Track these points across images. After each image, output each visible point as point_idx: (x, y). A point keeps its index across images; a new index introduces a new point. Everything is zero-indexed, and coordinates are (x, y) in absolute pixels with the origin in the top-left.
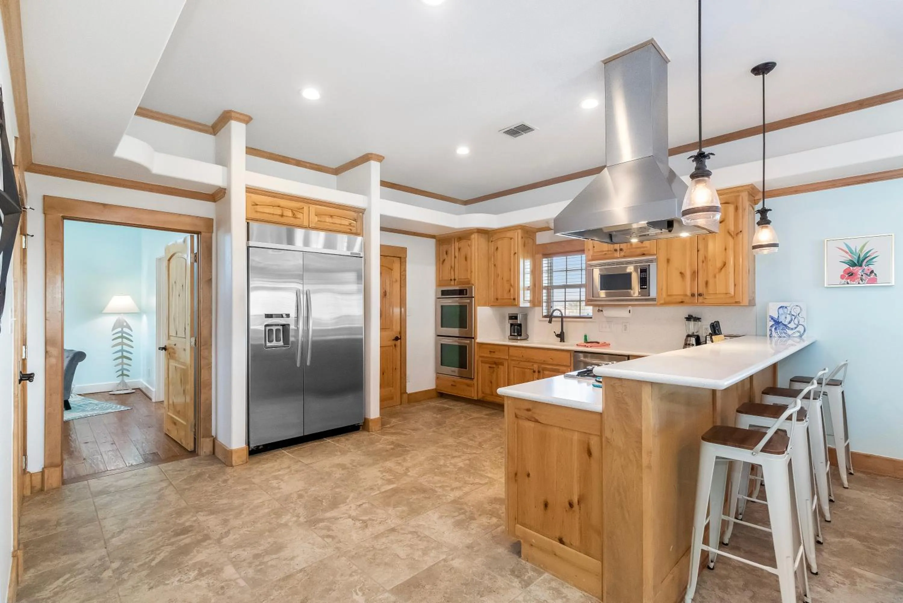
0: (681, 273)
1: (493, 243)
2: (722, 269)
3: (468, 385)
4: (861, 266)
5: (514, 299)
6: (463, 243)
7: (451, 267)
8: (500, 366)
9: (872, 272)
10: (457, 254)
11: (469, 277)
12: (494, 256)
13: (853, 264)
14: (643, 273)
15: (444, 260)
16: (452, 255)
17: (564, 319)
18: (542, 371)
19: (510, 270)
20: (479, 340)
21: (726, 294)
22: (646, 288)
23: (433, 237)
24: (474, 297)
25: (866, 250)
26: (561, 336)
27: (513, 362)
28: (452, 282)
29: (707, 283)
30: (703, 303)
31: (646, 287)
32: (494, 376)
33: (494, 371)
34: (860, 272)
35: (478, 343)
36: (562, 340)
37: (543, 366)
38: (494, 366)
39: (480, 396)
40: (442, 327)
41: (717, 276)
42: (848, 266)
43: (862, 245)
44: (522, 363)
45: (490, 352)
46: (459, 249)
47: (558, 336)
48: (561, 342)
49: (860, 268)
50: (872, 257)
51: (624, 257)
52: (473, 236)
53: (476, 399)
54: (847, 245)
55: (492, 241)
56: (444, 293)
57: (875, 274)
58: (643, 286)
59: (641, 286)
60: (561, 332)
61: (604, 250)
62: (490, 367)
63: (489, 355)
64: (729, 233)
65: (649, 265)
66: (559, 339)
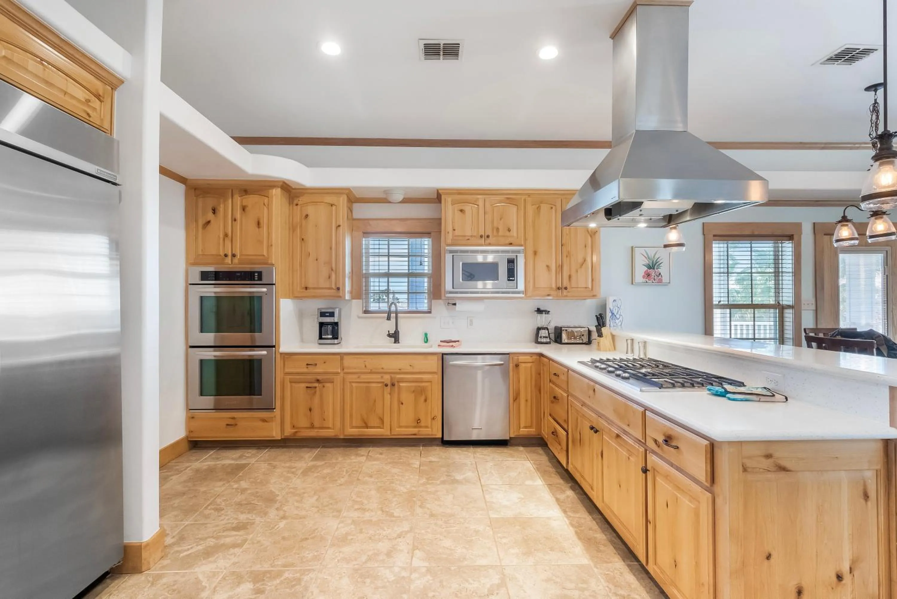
0: (548, 266)
1: (299, 206)
2: (582, 265)
3: (264, 420)
4: (654, 269)
5: (338, 289)
6: (251, 200)
7: (226, 235)
8: (327, 385)
9: (660, 274)
10: (238, 216)
11: (265, 253)
12: (301, 226)
13: (649, 267)
14: (511, 264)
15: (209, 222)
16: (225, 216)
17: (399, 315)
18: (396, 384)
19: (331, 248)
20: (284, 348)
21: (586, 288)
22: (514, 280)
23: (182, 180)
24: (274, 284)
25: (657, 257)
26: (395, 336)
27: (350, 376)
28: (227, 258)
29: (570, 277)
30: (566, 296)
31: (513, 278)
32: (317, 400)
33: (315, 392)
34: (653, 274)
35: (281, 354)
36: (397, 341)
37: (399, 376)
38: (316, 385)
39: (288, 432)
40: (202, 331)
41: (579, 271)
42: (647, 269)
43: (654, 252)
44: (363, 376)
45: (307, 364)
46: (244, 209)
47: (389, 335)
48: (395, 342)
49: (653, 270)
50: (660, 262)
51: (490, 245)
52: (274, 190)
53: (280, 438)
54: (646, 251)
55: (297, 205)
56: (205, 276)
57: (661, 276)
58: (510, 278)
59: (508, 277)
60: (395, 332)
61: (467, 234)
62: (307, 387)
63: (305, 370)
64: (588, 231)
65: (517, 256)
66: (393, 339)
